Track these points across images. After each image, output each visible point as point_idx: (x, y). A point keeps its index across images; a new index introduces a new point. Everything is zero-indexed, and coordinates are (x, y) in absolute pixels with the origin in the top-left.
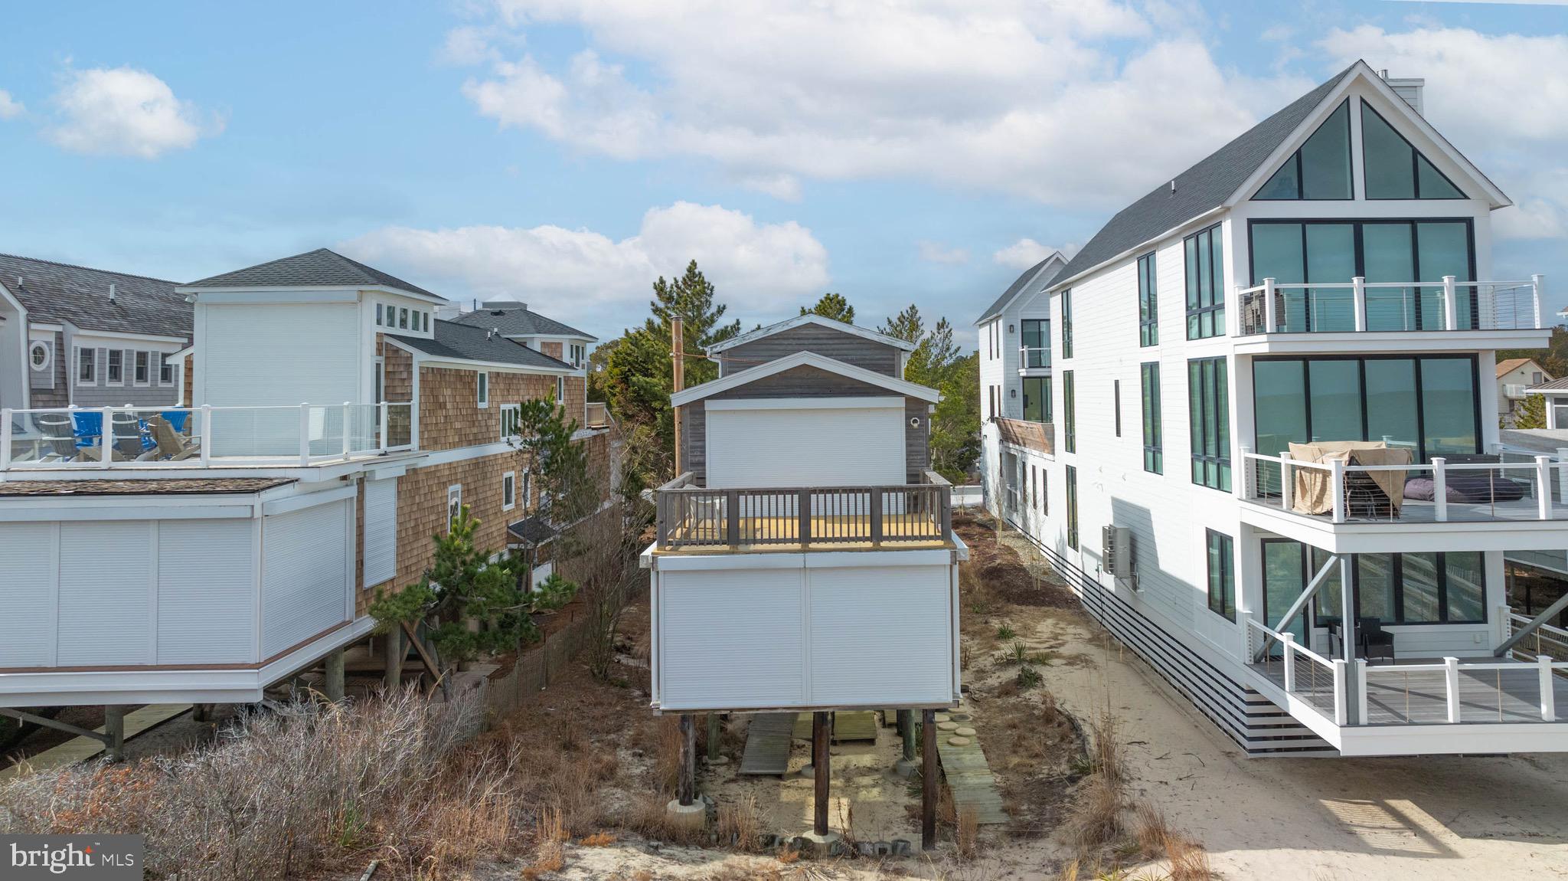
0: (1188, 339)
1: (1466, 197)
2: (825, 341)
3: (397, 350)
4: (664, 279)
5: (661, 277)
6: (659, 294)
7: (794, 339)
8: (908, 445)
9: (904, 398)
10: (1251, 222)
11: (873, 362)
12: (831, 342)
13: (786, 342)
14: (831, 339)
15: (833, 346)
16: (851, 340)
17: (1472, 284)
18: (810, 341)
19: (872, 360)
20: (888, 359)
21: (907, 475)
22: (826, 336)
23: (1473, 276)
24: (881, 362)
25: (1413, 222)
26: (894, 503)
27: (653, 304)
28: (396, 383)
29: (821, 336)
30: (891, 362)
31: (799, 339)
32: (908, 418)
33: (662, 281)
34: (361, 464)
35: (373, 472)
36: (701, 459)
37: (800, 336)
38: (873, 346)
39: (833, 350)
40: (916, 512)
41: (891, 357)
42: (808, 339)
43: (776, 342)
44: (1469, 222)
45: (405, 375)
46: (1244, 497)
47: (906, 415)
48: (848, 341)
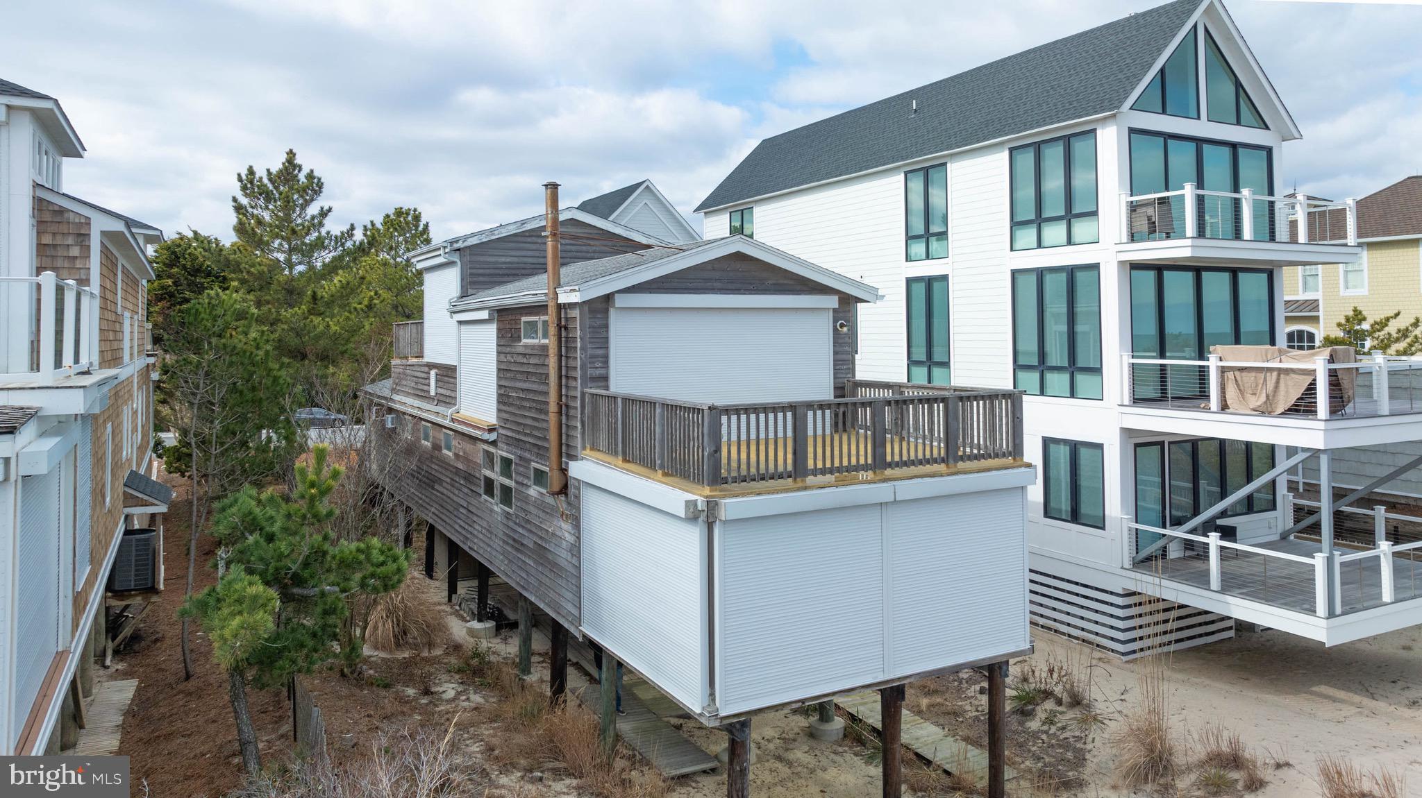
0: (1012, 249)
1: (1267, 128)
4: (255, 169)
5: (251, 167)
6: (244, 188)
8: (835, 353)
9: (836, 298)
10: (1132, 131)
17: (1271, 198)
21: (835, 388)
23: (1271, 193)
25: (1234, 146)
26: (818, 424)
27: (235, 200)
32: (835, 321)
33: (251, 172)
36: (602, 372)
40: (845, 430)
43: (529, 240)
44: (1269, 151)
46: (1126, 402)
47: (834, 317)
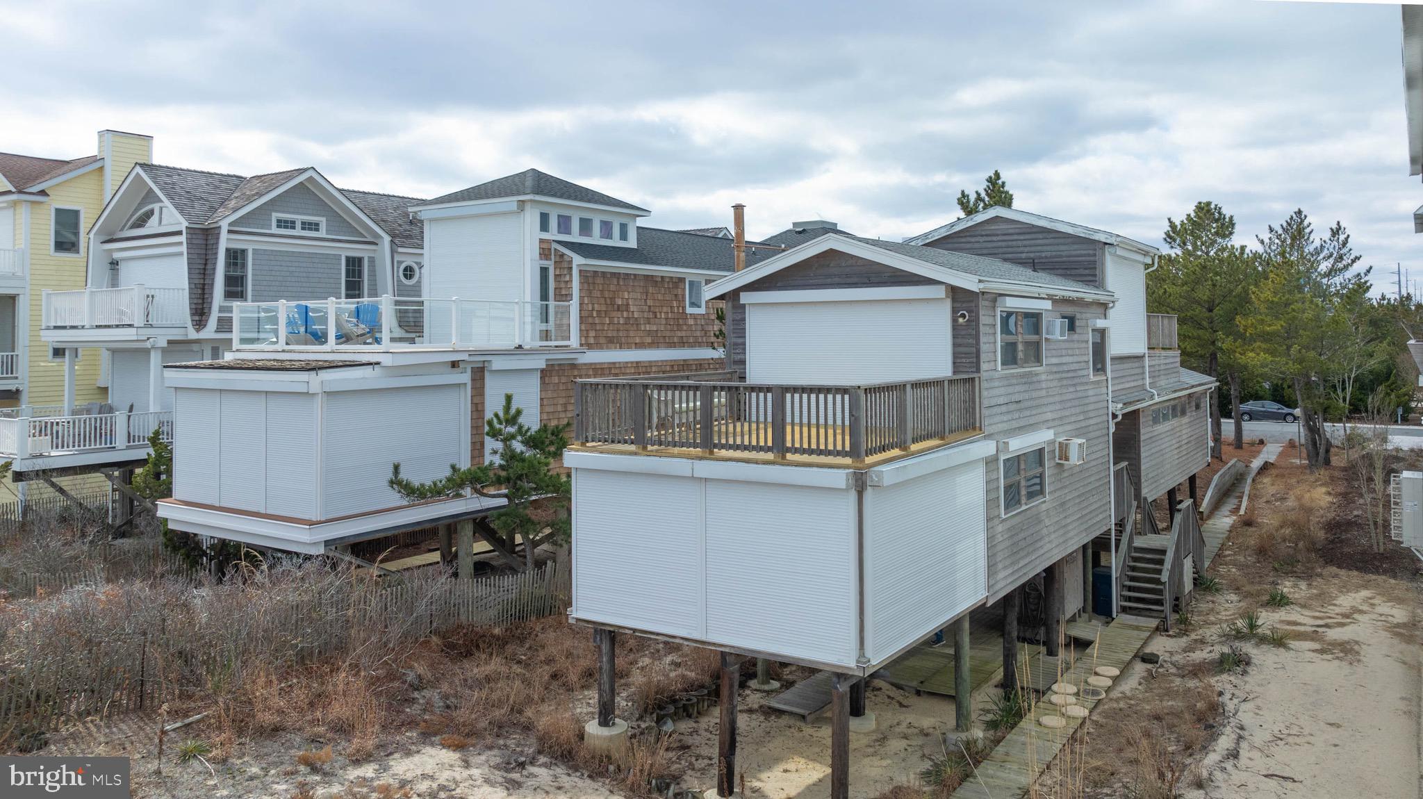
2: (1015, 237)
3: (562, 255)
7: (982, 236)
8: (955, 345)
11: (1072, 259)
12: (1022, 237)
13: (973, 240)
14: (1024, 233)
15: (1025, 242)
16: (1045, 235)
18: (999, 238)
19: (1069, 256)
20: (1089, 255)
22: (1017, 231)
24: (1080, 259)
28: (563, 285)
29: (1011, 231)
30: (1092, 258)
31: (987, 235)
34: (467, 354)
35: (489, 361)
37: (988, 232)
38: (1070, 240)
39: (1025, 246)
41: (1091, 252)
42: (998, 235)
43: (963, 240)
45: (567, 278)
48: (1040, 236)
